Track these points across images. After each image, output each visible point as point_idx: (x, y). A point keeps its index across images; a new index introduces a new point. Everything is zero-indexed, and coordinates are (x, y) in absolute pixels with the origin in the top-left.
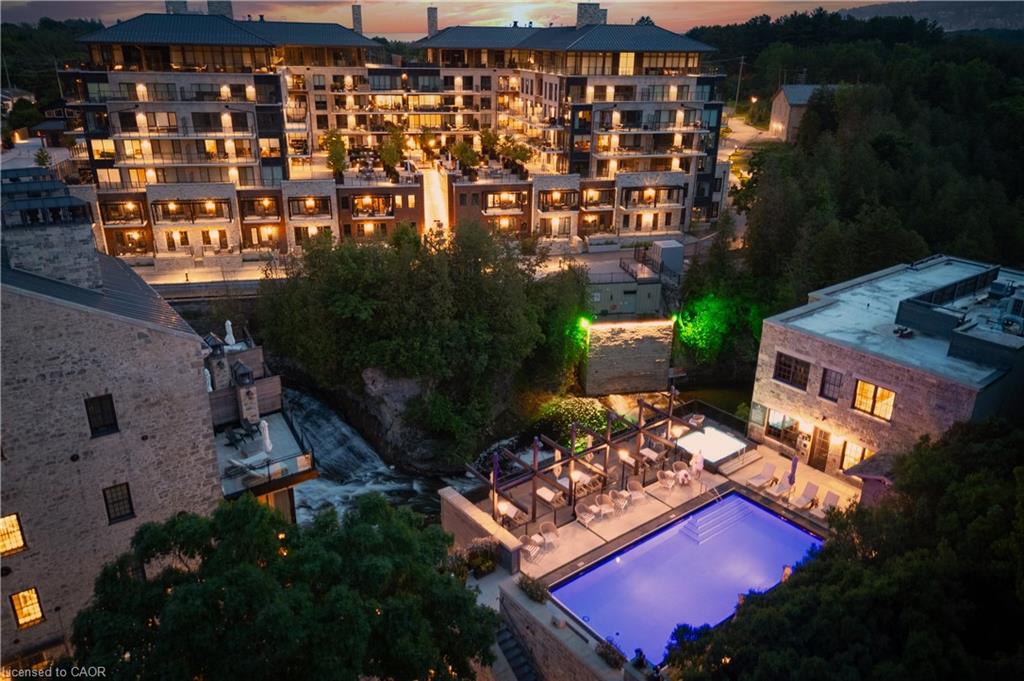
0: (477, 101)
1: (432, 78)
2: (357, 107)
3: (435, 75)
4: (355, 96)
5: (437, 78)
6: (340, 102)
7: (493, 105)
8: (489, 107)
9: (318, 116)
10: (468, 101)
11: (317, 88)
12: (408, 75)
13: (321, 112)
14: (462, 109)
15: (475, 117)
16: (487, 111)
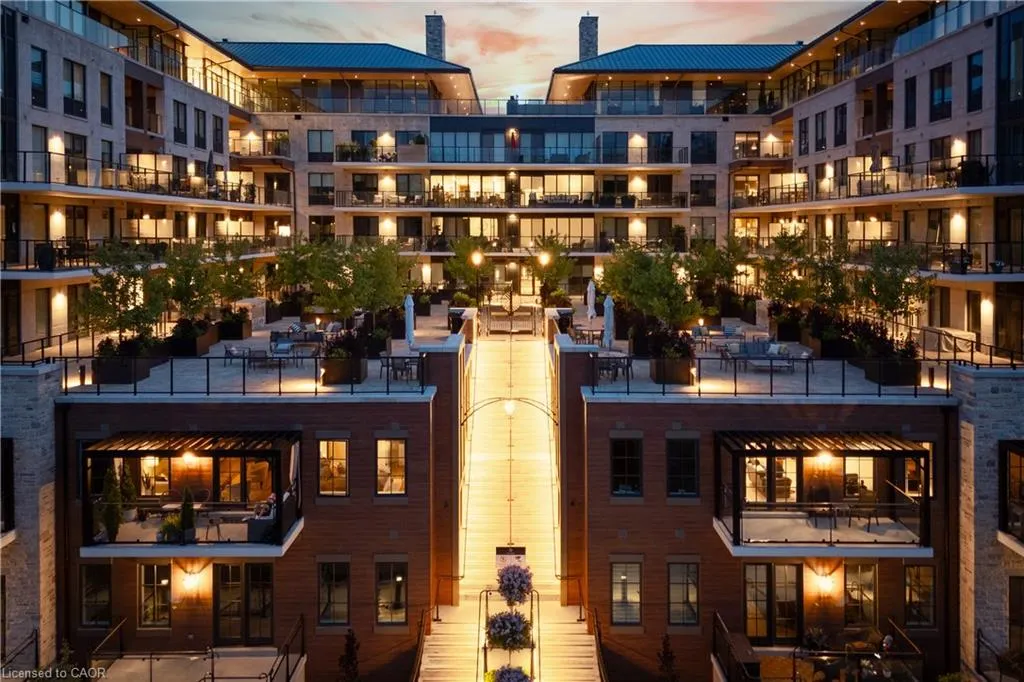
0: (681, 185)
1: (576, 137)
2: (402, 198)
3: (582, 131)
4: (398, 176)
5: (587, 137)
6: (365, 186)
7: (721, 195)
8: (710, 202)
9: (312, 218)
10: (660, 186)
11: (313, 157)
12: (521, 131)
13: (320, 211)
14: (643, 203)
15: (676, 222)
16: (706, 211)
